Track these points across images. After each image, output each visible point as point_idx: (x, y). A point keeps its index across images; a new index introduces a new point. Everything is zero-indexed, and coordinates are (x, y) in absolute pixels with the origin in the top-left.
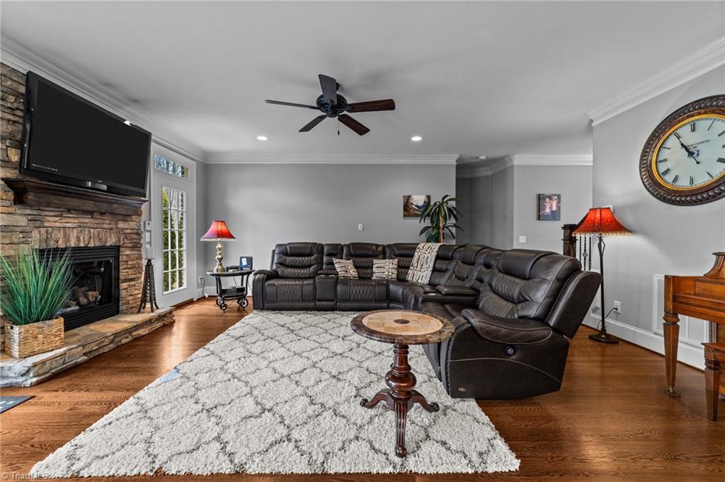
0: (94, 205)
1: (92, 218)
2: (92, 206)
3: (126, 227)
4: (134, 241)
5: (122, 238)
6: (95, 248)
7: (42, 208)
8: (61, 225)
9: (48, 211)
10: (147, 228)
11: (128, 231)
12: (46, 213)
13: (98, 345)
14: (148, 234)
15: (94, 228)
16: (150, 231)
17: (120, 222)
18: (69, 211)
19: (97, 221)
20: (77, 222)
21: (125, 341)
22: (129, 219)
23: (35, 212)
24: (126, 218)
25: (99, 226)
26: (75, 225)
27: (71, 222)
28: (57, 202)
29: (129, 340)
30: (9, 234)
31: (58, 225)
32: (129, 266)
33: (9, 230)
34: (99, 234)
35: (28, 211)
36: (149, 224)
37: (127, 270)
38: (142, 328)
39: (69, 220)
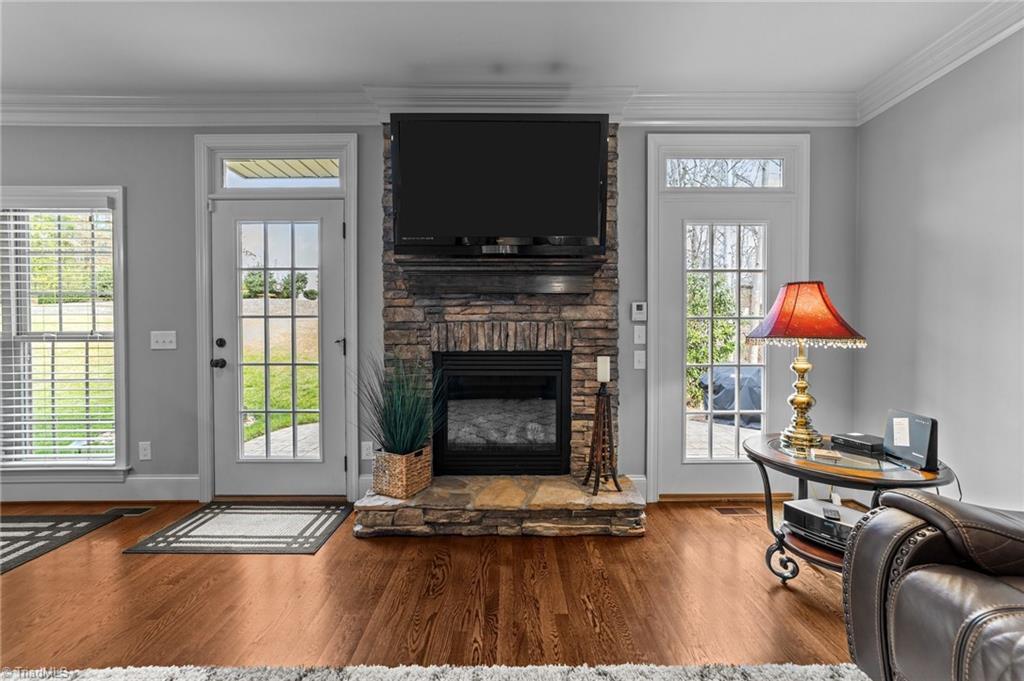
0: (501, 282)
1: (515, 304)
2: (496, 284)
3: (579, 316)
4: (600, 342)
5: (568, 337)
6: (516, 354)
7: (443, 296)
8: (464, 318)
9: (450, 299)
10: (637, 316)
11: (585, 324)
12: (447, 302)
13: (447, 517)
14: (639, 330)
15: (516, 321)
16: (645, 323)
17: (565, 308)
18: (478, 295)
19: (522, 309)
20: (487, 311)
21: (503, 530)
22: (588, 299)
23: (434, 302)
24: (580, 301)
25: (524, 316)
26: (484, 317)
27: (479, 313)
28: (444, 284)
29: (512, 531)
30: (407, 332)
31: (461, 317)
32: (587, 391)
33: (406, 327)
34: (524, 330)
35: (427, 302)
36: (639, 308)
37: (583, 398)
38: (546, 519)
39: (476, 310)
